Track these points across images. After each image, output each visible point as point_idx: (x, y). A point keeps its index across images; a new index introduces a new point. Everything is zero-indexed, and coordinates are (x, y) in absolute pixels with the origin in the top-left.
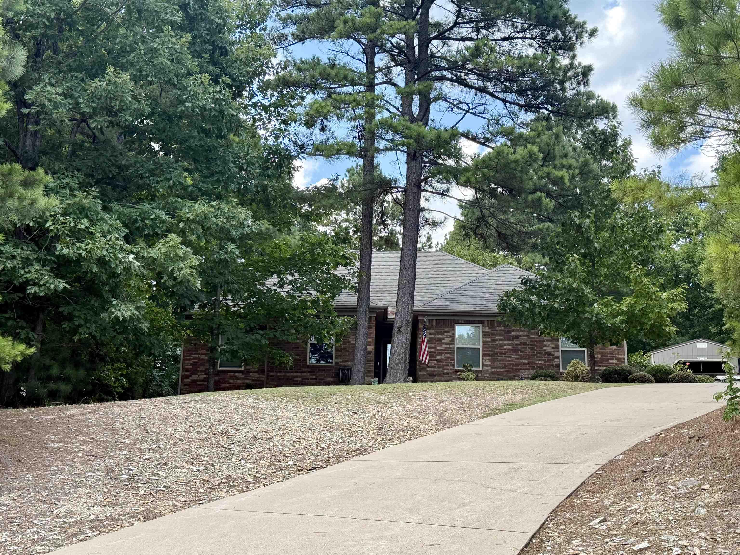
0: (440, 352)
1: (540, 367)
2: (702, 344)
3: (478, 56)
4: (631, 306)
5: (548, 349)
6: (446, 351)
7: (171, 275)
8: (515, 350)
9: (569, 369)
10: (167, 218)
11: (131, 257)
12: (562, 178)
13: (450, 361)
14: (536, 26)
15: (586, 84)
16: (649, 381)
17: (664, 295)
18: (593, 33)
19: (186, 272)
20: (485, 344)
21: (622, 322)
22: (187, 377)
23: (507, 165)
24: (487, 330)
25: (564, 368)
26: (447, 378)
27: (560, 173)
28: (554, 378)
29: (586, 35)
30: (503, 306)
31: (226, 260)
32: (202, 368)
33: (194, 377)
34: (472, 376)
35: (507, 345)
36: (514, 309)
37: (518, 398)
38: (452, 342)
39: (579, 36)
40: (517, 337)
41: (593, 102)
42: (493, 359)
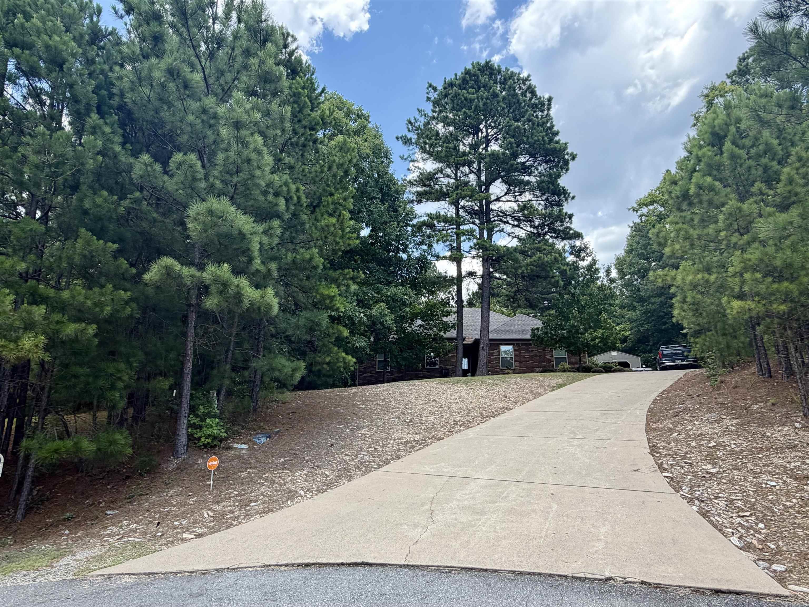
0: (493, 360)
1: (544, 366)
2: (614, 353)
3: (524, 210)
4: (602, 334)
5: (548, 357)
6: (496, 359)
7: (382, 324)
8: (531, 358)
9: (560, 367)
10: (376, 295)
11: (362, 315)
12: (566, 270)
13: (498, 365)
14: (544, 194)
15: (571, 223)
16: (601, 372)
17: (617, 328)
18: (573, 198)
19: (390, 322)
20: (515, 355)
21: (599, 342)
22: (361, 375)
23: (543, 264)
24: (516, 348)
25: (557, 366)
26: (497, 373)
27: (565, 267)
28: (553, 371)
29: (570, 199)
30: (533, 335)
31: (404, 316)
32: (369, 370)
33: (365, 375)
34: (511, 372)
35: (527, 356)
36: (539, 337)
37: (561, 381)
38: (499, 355)
39: (567, 199)
40: (532, 351)
41: (571, 232)
42: (520, 363)
